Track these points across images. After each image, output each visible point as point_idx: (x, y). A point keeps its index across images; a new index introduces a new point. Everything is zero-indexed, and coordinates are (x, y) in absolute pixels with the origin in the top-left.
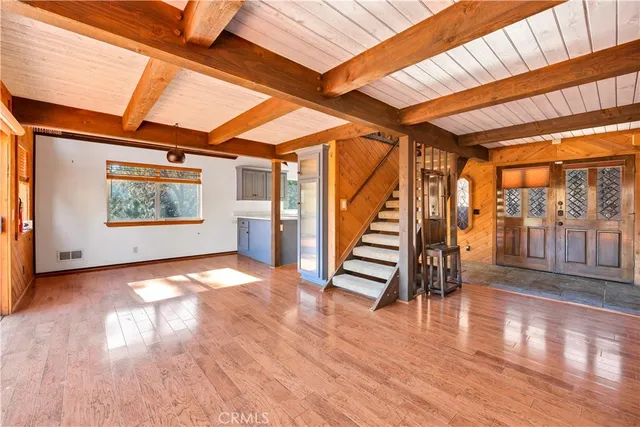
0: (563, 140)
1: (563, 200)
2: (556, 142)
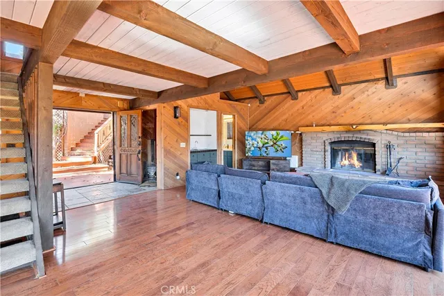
0: (86, 95)
2: (82, 95)
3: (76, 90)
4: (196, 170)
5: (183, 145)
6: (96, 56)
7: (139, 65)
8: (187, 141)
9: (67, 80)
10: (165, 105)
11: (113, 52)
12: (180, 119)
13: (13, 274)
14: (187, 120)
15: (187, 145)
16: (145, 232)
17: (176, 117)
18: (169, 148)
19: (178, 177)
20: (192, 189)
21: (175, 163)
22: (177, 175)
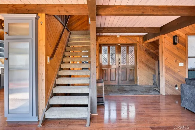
0: (120, 36)
1: (120, 58)
2: (118, 37)
3: (115, 34)
4: (189, 84)
5: (181, 64)
6: (114, 11)
7: (139, 10)
8: (185, 61)
9: (109, 29)
10: (166, 35)
11: (123, 6)
12: (178, 45)
13: (80, 120)
14: (185, 45)
15: (185, 64)
16: (143, 122)
17: (175, 43)
18: (169, 66)
19: (177, 88)
20: (186, 100)
21: (174, 77)
22: (176, 86)
